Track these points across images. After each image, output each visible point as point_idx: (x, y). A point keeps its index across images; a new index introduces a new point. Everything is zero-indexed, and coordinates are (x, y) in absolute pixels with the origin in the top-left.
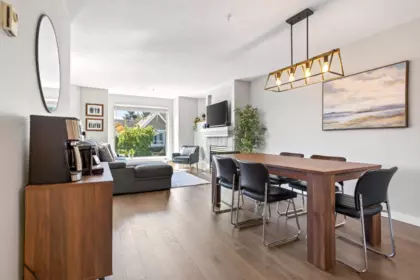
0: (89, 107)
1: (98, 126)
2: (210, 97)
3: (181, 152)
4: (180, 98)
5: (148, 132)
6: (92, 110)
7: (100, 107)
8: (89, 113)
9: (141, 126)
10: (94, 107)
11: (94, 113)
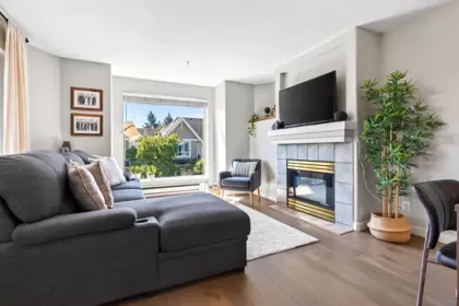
0: (76, 93)
1: (93, 126)
2: (283, 75)
3: (232, 170)
4: (228, 82)
5: (171, 141)
6: (81, 100)
7: (97, 95)
8: (76, 104)
9: (164, 134)
10: (86, 93)
11: (86, 106)
